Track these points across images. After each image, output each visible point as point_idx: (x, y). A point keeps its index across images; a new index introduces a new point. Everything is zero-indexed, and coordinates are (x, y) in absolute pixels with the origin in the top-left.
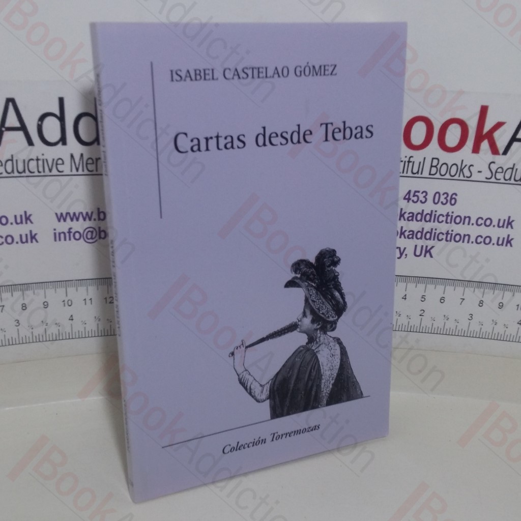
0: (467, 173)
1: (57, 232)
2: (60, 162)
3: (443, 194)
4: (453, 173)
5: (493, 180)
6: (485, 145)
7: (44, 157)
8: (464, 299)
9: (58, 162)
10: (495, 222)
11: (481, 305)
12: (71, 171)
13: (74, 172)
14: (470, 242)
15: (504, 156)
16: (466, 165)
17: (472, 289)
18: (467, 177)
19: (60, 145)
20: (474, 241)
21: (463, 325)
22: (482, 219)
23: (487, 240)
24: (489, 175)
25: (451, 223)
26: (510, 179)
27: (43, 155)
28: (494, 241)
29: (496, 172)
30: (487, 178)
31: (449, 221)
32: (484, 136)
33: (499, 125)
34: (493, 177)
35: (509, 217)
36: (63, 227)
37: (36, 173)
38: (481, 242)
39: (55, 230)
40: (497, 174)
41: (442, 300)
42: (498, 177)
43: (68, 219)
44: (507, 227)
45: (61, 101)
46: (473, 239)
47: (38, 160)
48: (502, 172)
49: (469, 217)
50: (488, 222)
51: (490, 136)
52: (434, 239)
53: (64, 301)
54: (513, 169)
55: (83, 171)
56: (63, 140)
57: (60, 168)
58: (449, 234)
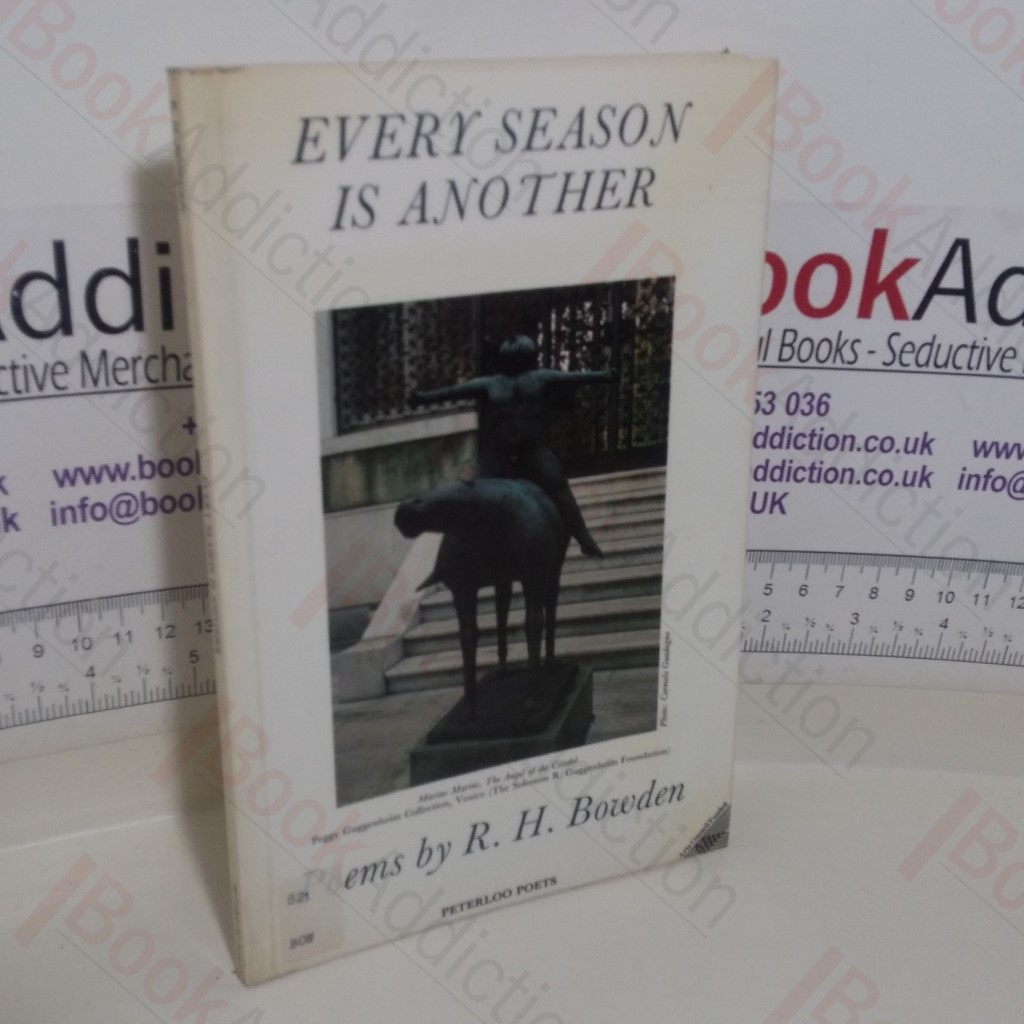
0: (847, 354)
1: (58, 507)
2: (60, 369)
3: (805, 396)
4: (822, 356)
5: (896, 366)
6: (881, 303)
7: (27, 362)
8: (842, 587)
9: (55, 369)
10: (900, 444)
11: (873, 595)
12: (83, 384)
13: (90, 387)
14: (855, 481)
15: (916, 322)
16: (846, 342)
17: (858, 568)
18: (850, 363)
19: (59, 335)
20: (861, 479)
21: (842, 634)
22: (876, 438)
23: (885, 478)
24: (888, 357)
25: (819, 448)
26: (927, 364)
27: (24, 356)
28: (898, 478)
29: (902, 352)
30: (885, 364)
31: (815, 444)
32: (881, 286)
33: (907, 264)
34: (896, 361)
35: (926, 434)
36: (71, 496)
37: (13, 395)
38: (873, 482)
39: (53, 503)
40: (904, 355)
41: (803, 590)
42: (905, 361)
43: (80, 480)
44: (922, 452)
45: (59, 249)
46: (859, 476)
47: (14, 367)
48: (913, 352)
49: (853, 437)
50: (886, 445)
51: (890, 287)
52: (788, 480)
53: (75, 641)
54: (931, 344)
55: (107, 383)
56: (65, 326)
57: (61, 381)
58: (815, 468)
